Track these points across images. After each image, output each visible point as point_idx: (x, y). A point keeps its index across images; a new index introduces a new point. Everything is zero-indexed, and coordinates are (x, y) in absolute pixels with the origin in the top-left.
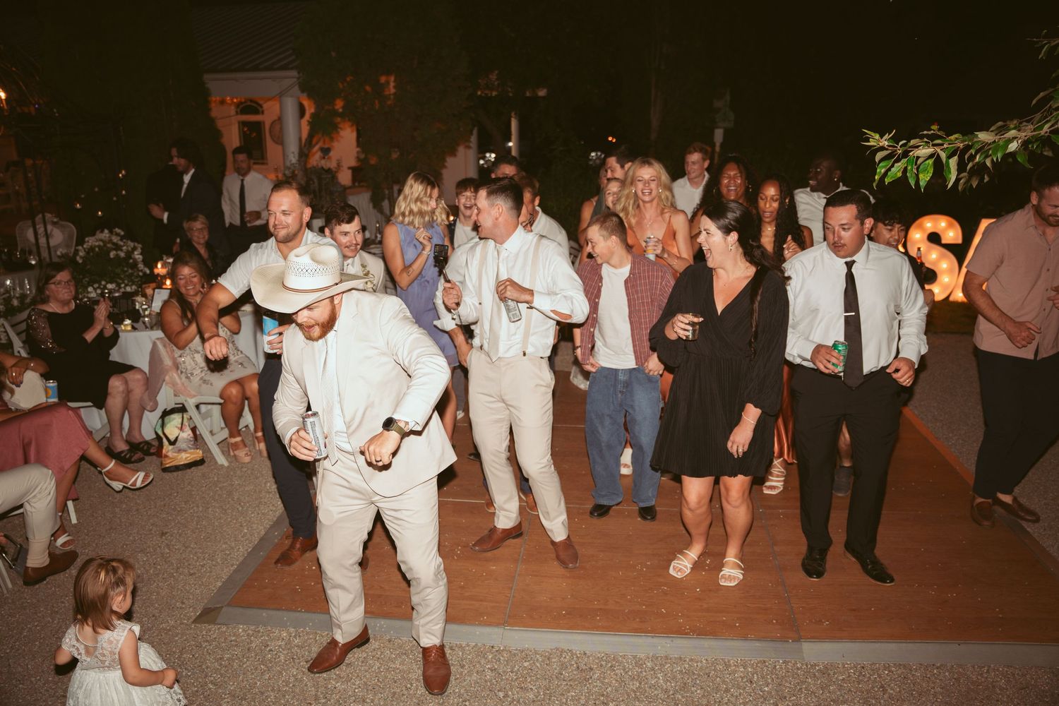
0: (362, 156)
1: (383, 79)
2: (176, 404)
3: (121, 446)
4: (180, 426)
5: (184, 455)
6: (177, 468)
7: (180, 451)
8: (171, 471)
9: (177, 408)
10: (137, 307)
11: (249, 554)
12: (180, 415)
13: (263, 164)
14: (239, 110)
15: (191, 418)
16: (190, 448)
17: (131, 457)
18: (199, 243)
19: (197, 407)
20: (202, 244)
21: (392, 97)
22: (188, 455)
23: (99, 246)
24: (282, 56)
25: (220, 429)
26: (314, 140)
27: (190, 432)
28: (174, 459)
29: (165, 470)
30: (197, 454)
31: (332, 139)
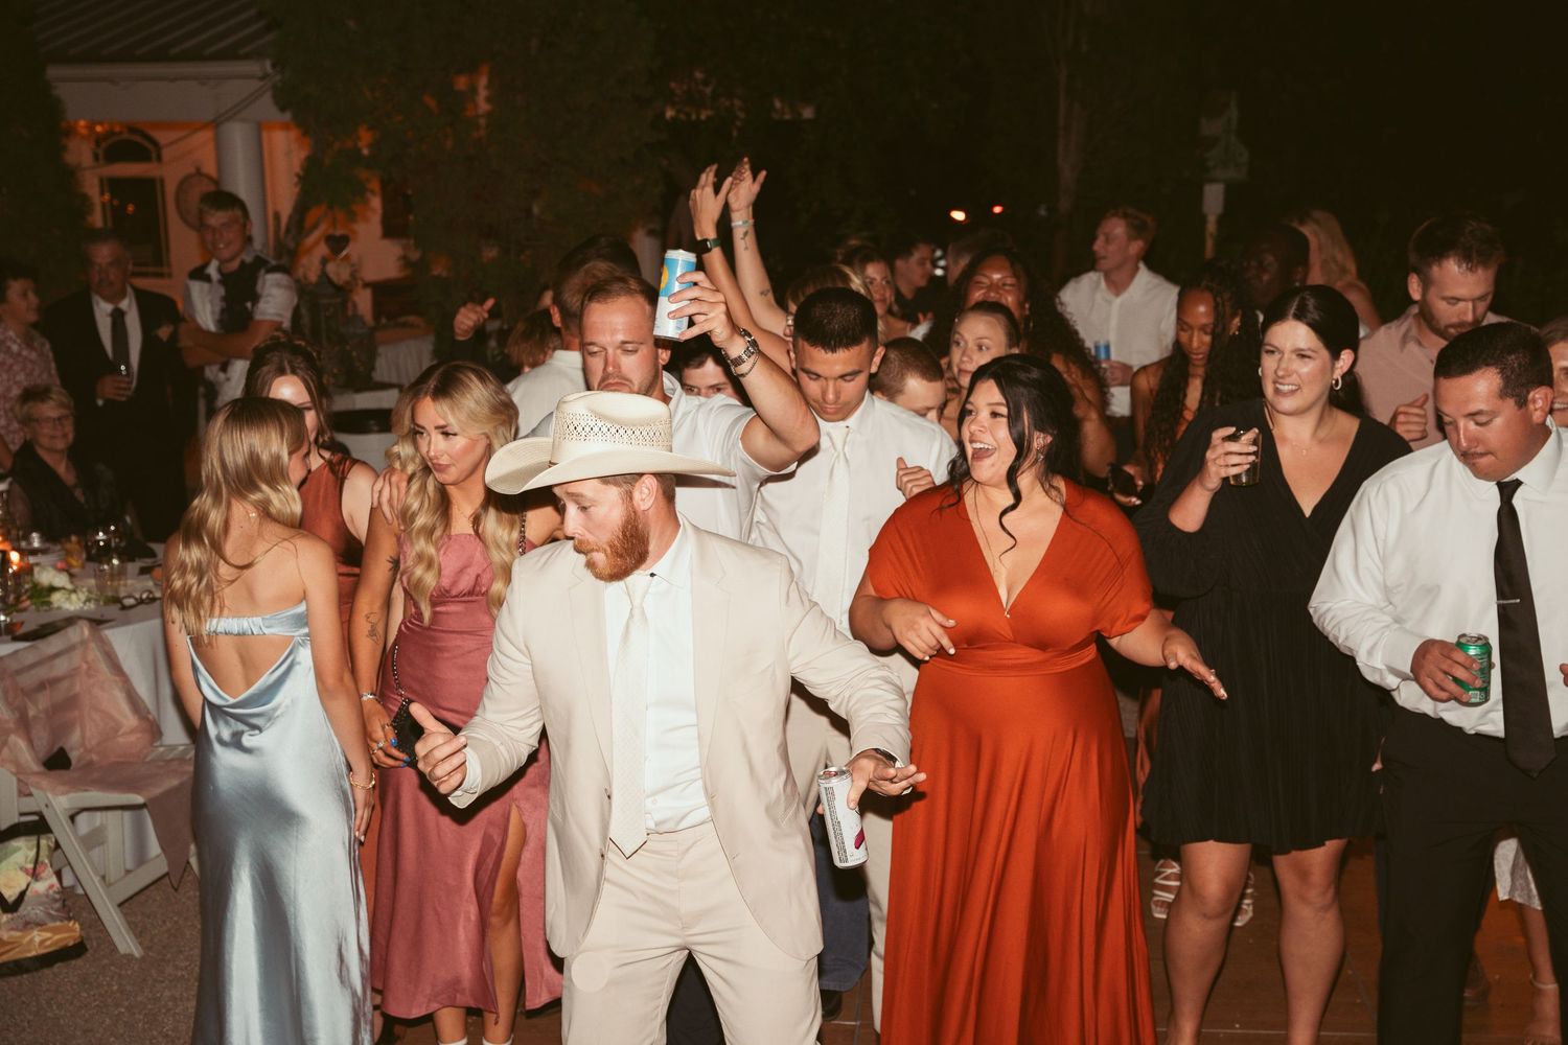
0: (415, 256)
1: (461, 83)
2: (22, 814)
4: (30, 866)
5: (38, 935)
6: (19, 967)
7: (28, 925)
9: (25, 824)
12: (33, 840)
13: (160, 275)
14: (101, 152)
15: (57, 846)
16: (54, 918)
18: (51, 450)
19: (72, 818)
20: (62, 451)
21: (482, 122)
22: (48, 935)
24: (221, 28)
25: (123, 873)
26: (313, 214)
27: (54, 880)
28: (13, 944)
30: (71, 932)
31: (352, 217)
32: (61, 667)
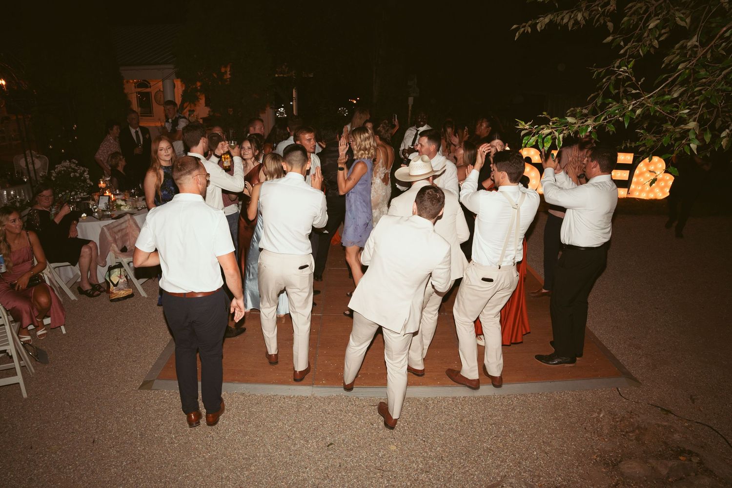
1: (223, 70)
2: (116, 263)
3: (87, 287)
4: (119, 275)
5: (122, 292)
6: (119, 299)
7: (120, 290)
8: (115, 301)
9: (117, 265)
10: (90, 207)
11: (166, 348)
12: (119, 269)
14: (136, 85)
15: (125, 270)
16: (126, 288)
17: (93, 293)
19: (128, 264)
21: (228, 80)
22: (125, 292)
23: (64, 170)
24: (163, 56)
26: (185, 105)
27: (125, 279)
28: (117, 294)
29: (112, 301)
30: (130, 291)
31: (195, 105)
32: (124, 226)
